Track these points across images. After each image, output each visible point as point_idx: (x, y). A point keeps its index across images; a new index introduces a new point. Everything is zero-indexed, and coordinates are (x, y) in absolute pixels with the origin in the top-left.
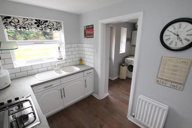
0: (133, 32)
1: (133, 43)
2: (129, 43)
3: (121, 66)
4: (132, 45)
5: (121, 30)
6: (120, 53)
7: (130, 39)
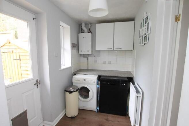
0: (79, 34)
1: (81, 51)
2: (75, 51)
3: (67, 94)
4: (81, 54)
5: (59, 29)
6: (63, 67)
7: (77, 45)
